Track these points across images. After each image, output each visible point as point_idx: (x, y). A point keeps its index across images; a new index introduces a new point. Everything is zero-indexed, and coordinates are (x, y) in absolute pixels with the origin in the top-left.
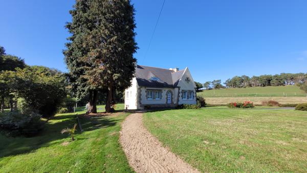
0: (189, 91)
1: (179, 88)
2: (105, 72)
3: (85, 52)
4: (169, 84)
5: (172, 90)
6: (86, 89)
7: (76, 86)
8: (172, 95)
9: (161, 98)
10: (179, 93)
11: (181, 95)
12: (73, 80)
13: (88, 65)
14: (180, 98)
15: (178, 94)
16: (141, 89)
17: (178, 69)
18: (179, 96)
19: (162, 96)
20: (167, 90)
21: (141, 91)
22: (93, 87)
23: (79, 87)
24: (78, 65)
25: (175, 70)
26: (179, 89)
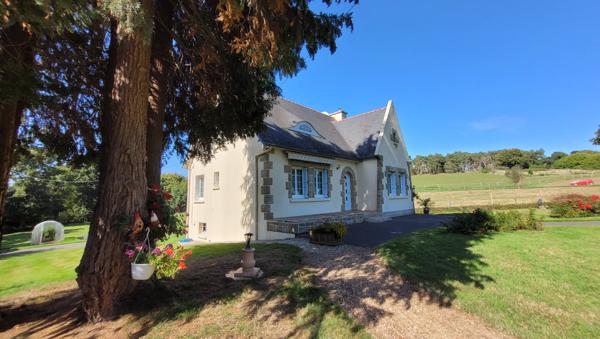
0: (400, 171)
1: (379, 159)
4: (343, 148)
8: (354, 183)
9: (329, 195)
10: (380, 175)
11: (384, 181)
15: (379, 181)
16: (272, 157)
18: (380, 187)
19: (330, 187)
21: (269, 166)
25: (339, 117)
26: (380, 164)
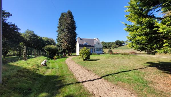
0: (100, 48)
1: (95, 47)
2: (67, 45)
3: (62, 39)
4: (92, 45)
5: (93, 48)
6: (62, 49)
7: (60, 48)
8: (93, 49)
12: (59, 47)
13: (63, 43)
14: (95, 51)
17: (97, 39)
18: (95, 50)
20: (91, 48)
22: (64, 48)
23: (61, 49)
24: (60, 43)
25: (96, 39)
